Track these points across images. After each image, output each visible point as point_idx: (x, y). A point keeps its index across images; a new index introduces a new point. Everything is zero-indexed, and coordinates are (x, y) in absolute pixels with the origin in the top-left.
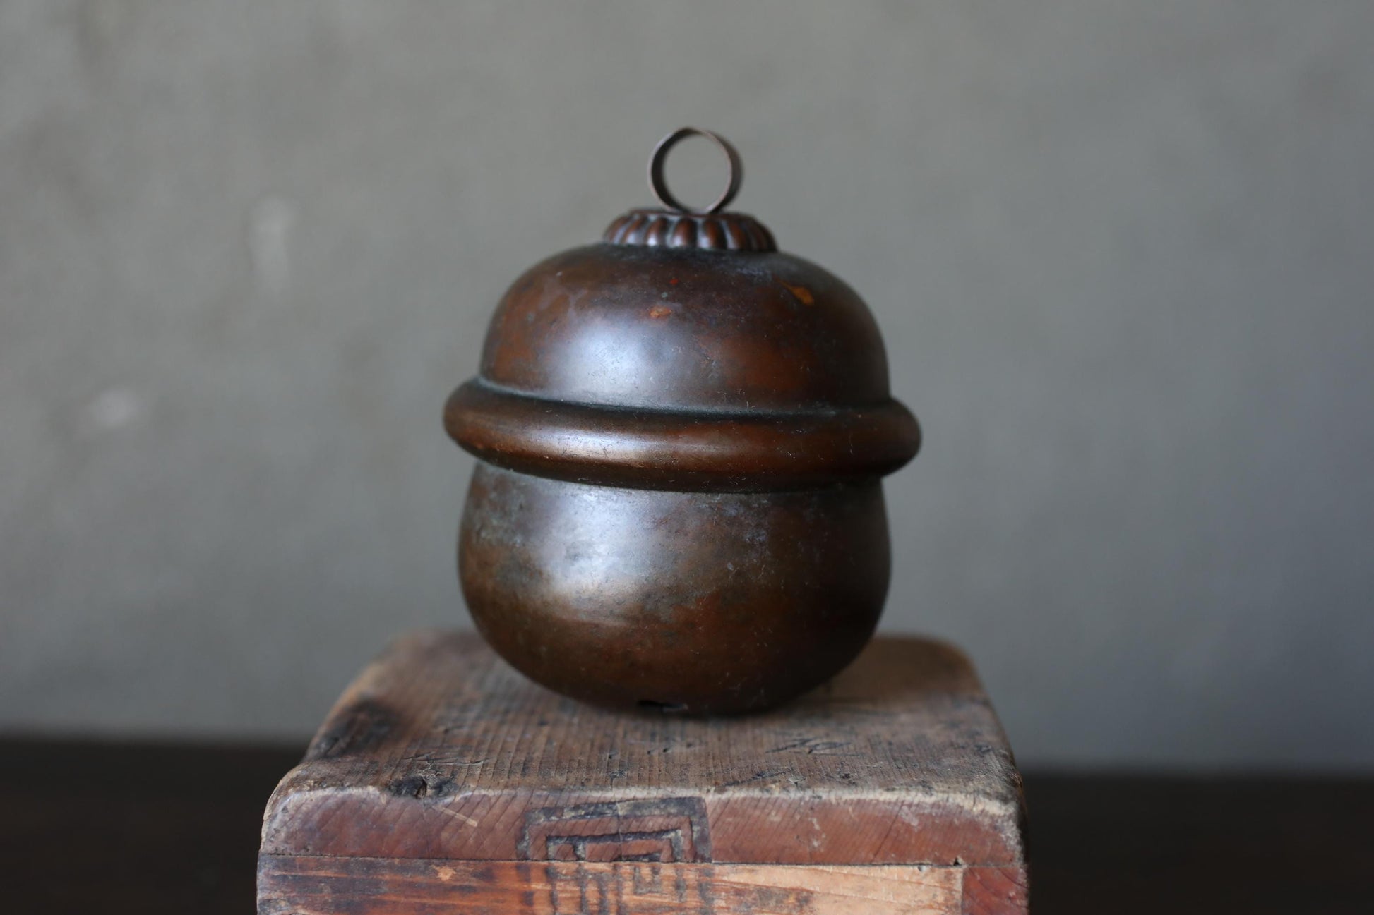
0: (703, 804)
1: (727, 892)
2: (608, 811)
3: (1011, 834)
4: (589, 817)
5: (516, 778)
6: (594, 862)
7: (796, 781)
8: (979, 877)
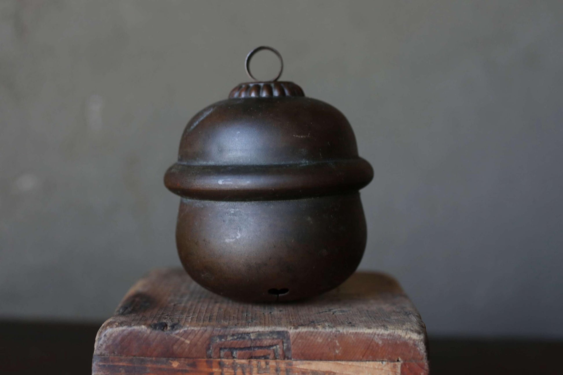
0: (288, 334)
1: (298, 372)
2: (247, 337)
3: (422, 348)
4: (238, 339)
5: (207, 323)
6: (240, 359)
7: (328, 324)
8: (408, 367)
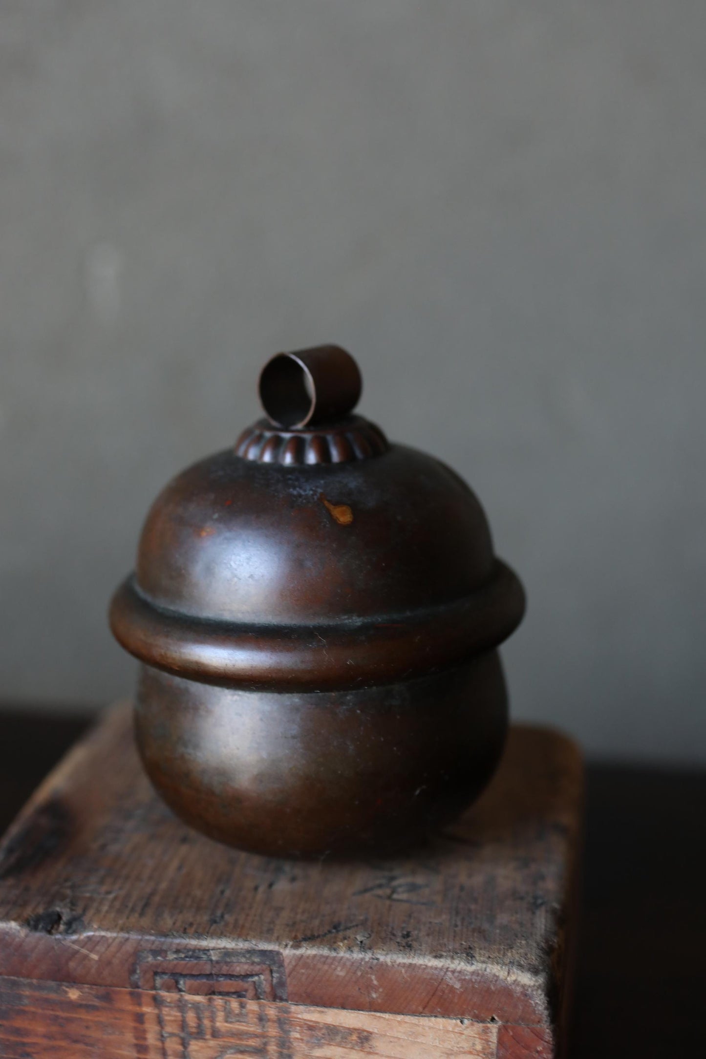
0: (281, 956)
1: (300, 1027)
2: (204, 956)
3: (539, 1001)
4: (188, 959)
5: (134, 919)
6: (193, 995)
7: (363, 939)
8: (511, 1033)
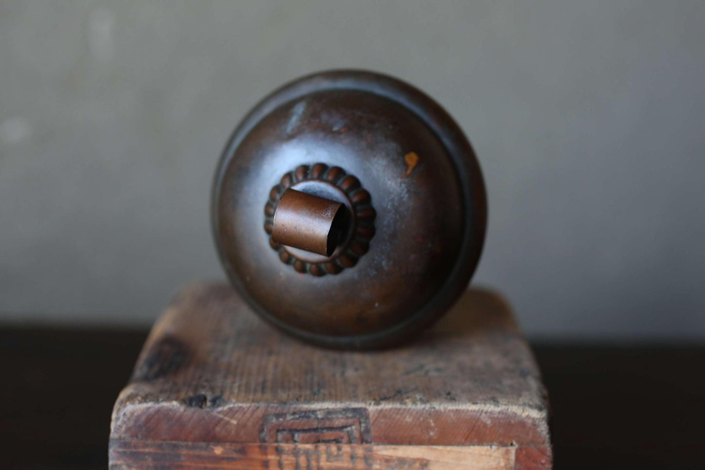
0: (367, 412)
1: (380, 460)
2: (312, 415)
3: (543, 429)
4: (301, 418)
5: (259, 395)
6: (305, 444)
7: (420, 397)
8: (524, 452)
